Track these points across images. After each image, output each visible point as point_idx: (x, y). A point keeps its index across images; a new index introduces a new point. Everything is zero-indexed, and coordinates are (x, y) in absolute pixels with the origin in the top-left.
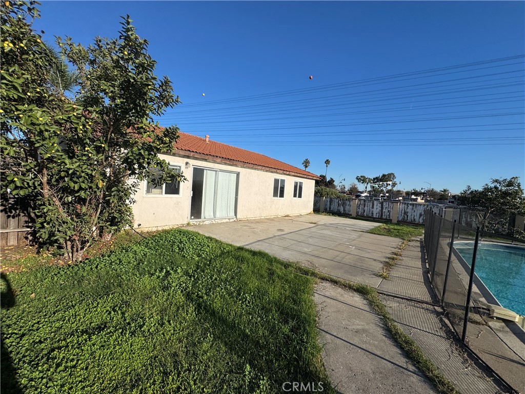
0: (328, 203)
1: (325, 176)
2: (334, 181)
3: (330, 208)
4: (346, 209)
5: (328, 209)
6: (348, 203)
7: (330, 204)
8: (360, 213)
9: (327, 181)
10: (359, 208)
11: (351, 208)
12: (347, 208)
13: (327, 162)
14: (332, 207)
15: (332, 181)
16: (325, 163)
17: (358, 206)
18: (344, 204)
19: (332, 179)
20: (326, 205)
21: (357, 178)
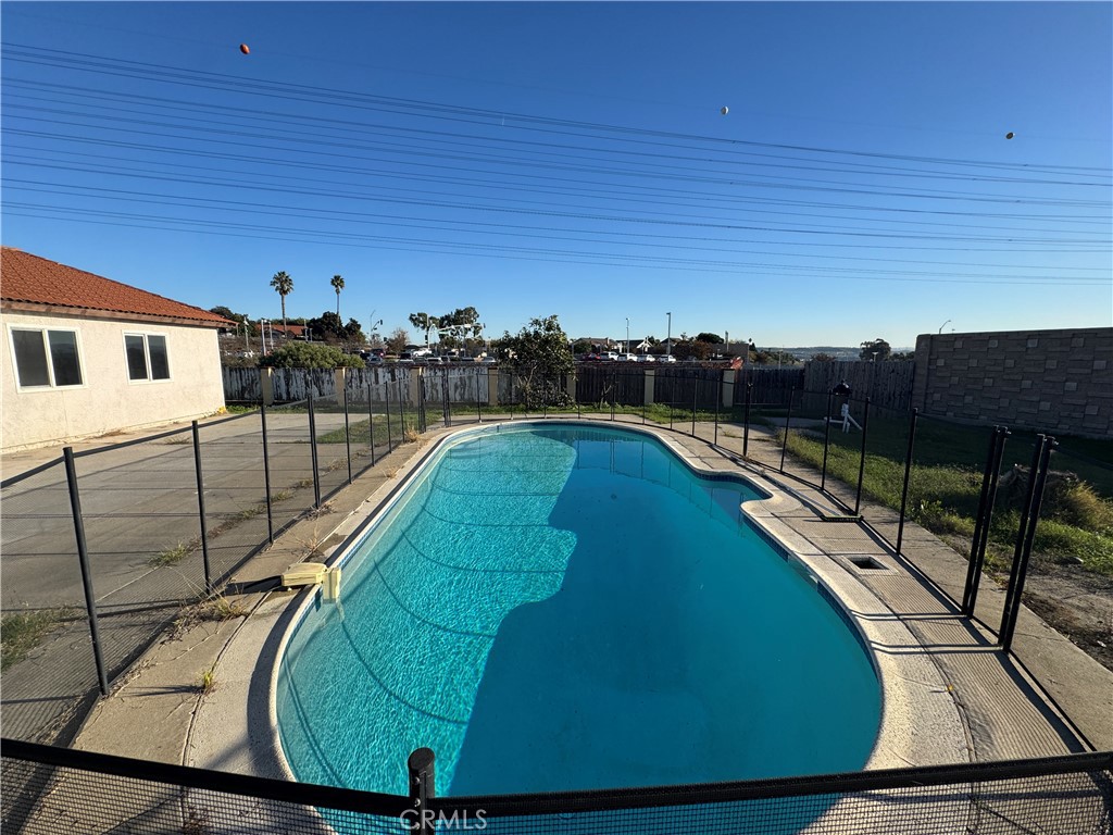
0: (283, 382)
1: (336, 316)
2: (359, 326)
3: (288, 393)
4: (325, 391)
5: (284, 396)
6: (326, 377)
7: (287, 385)
8: (354, 396)
9: (344, 325)
10: (351, 387)
11: (335, 387)
12: (326, 387)
13: (337, 282)
14: (293, 390)
15: (354, 327)
16: (333, 283)
17: (349, 382)
18: (318, 381)
19: (354, 322)
20: (278, 387)
21: (411, 318)
